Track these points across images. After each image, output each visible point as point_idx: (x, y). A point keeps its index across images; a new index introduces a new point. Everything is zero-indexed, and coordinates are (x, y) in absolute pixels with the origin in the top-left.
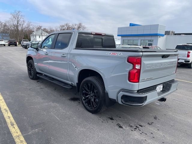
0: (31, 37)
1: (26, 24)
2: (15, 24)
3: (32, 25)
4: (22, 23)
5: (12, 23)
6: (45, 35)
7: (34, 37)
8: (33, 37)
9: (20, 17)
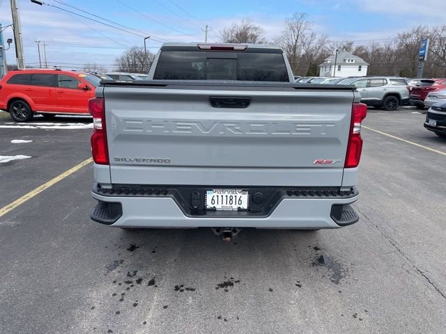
0: (321, 69)
1: (316, 41)
2: (290, 43)
3: (329, 42)
4: (309, 39)
5: (286, 41)
6: (354, 62)
7: (328, 69)
8: (324, 68)
9: (303, 26)
